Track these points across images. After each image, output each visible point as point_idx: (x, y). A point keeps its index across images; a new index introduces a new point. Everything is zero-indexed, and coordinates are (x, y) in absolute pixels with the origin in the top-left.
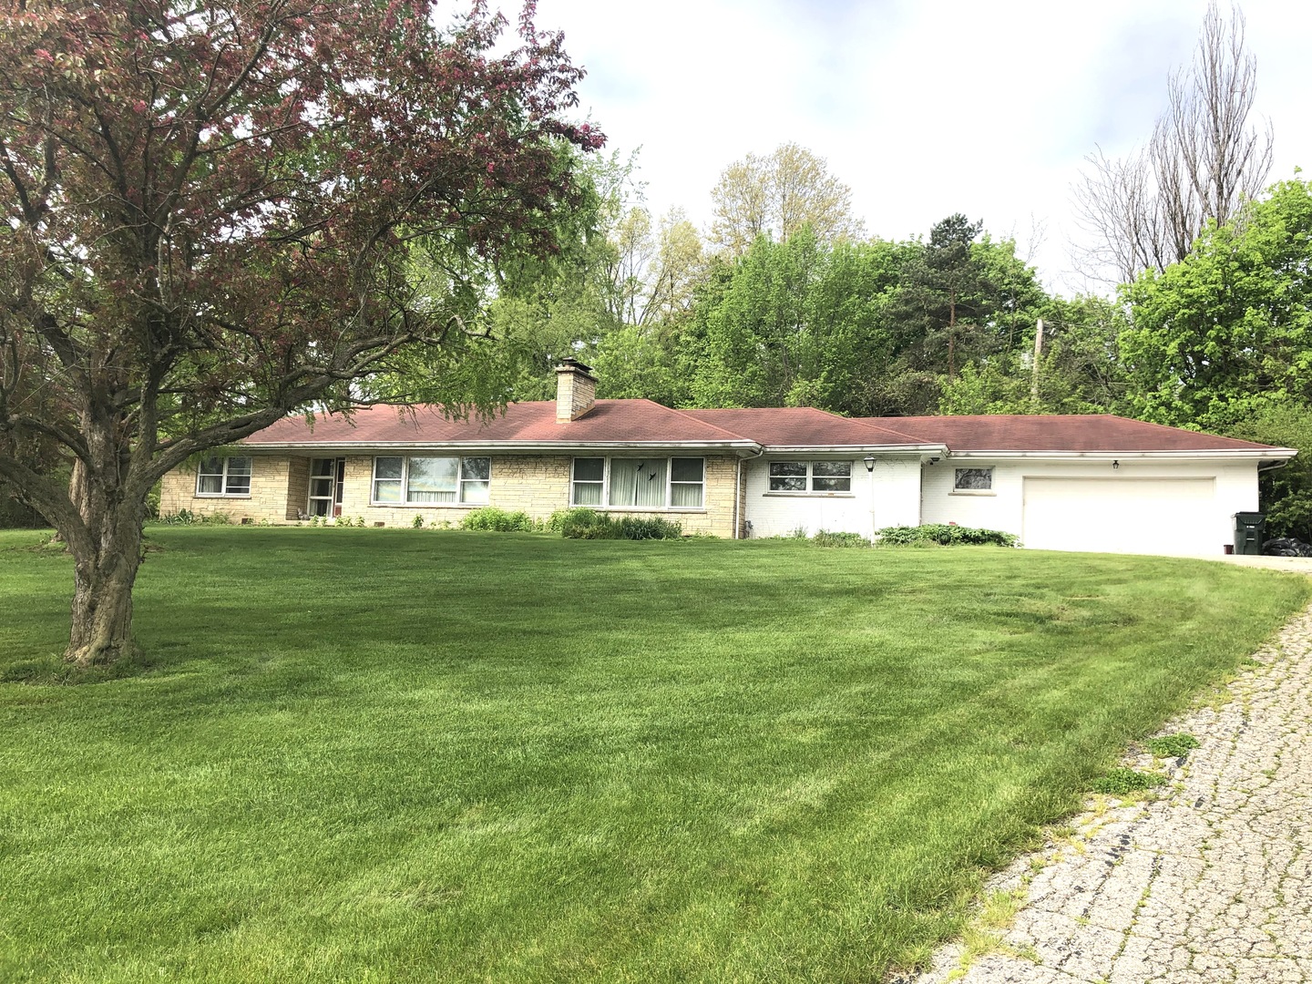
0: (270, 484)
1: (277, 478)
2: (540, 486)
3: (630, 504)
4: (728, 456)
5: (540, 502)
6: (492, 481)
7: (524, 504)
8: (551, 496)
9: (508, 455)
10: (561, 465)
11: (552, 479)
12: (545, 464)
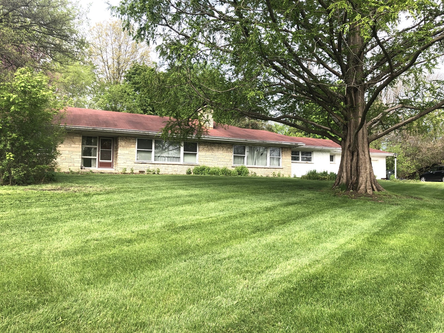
0: (68, 149)
1: (73, 146)
2: (220, 156)
3: (253, 165)
4: (289, 148)
5: (221, 163)
6: (198, 153)
7: (214, 164)
8: (226, 160)
9: (206, 142)
10: (229, 148)
11: (225, 154)
12: (223, 147)
